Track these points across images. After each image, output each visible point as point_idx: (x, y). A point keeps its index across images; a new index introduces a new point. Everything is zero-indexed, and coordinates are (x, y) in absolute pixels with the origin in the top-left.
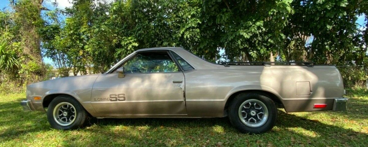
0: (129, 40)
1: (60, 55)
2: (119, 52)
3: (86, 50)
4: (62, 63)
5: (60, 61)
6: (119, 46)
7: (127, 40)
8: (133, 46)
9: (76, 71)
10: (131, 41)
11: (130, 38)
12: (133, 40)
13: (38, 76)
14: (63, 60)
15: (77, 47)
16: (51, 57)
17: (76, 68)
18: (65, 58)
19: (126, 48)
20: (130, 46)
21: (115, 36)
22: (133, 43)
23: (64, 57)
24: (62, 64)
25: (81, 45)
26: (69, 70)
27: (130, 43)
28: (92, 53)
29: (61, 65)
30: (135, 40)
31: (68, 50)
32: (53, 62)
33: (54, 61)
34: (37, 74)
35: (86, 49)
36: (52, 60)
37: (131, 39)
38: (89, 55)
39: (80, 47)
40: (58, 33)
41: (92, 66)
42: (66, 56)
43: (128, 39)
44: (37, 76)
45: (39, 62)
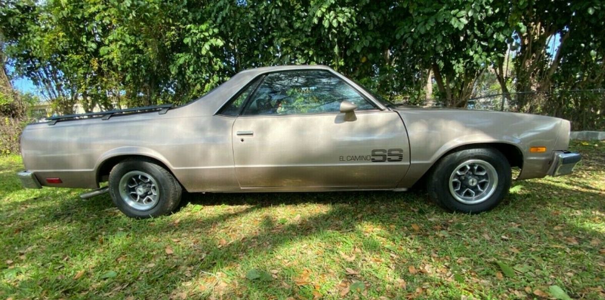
0: (202, 32)
1: (48, 72)
2: (181, 61)
3: (105, 57)
4: (55, 88)
5: (50, 84)
6: (180, 47)
7: (197, 32)
8: (211, 46)
9: (89, 104)
10: (207, 34)
11: (203, 27)
12: (211, 33)
13: (9, 117)
14: (57, 82)
15: (82, 51)
16: (28, 75)
17: (88, 98)
18: (59, 78)
19: (196, 50)
20: (207, 46)
21: (169, 23)
22: (211, 38)
23: (58, 76)
24: (56, 92)
25: (91, 47)
26: (74, 103)
27: (205, 40)
28: (119, 65)
29: (54, 92)
30: (216, 31)
31: (63, 59)
32: (35, 87)
33: (36, 83)
34: (6, 115)
35: (103, 55)
36: (32, 82)
37: (207, 30)
38: (114, 70)
39: (89, 50)
40: (34, 20)
41: (123, 93)
42: (61, 73)
43: (198, 29)
44: (7, 119)
45: (4, 88)
